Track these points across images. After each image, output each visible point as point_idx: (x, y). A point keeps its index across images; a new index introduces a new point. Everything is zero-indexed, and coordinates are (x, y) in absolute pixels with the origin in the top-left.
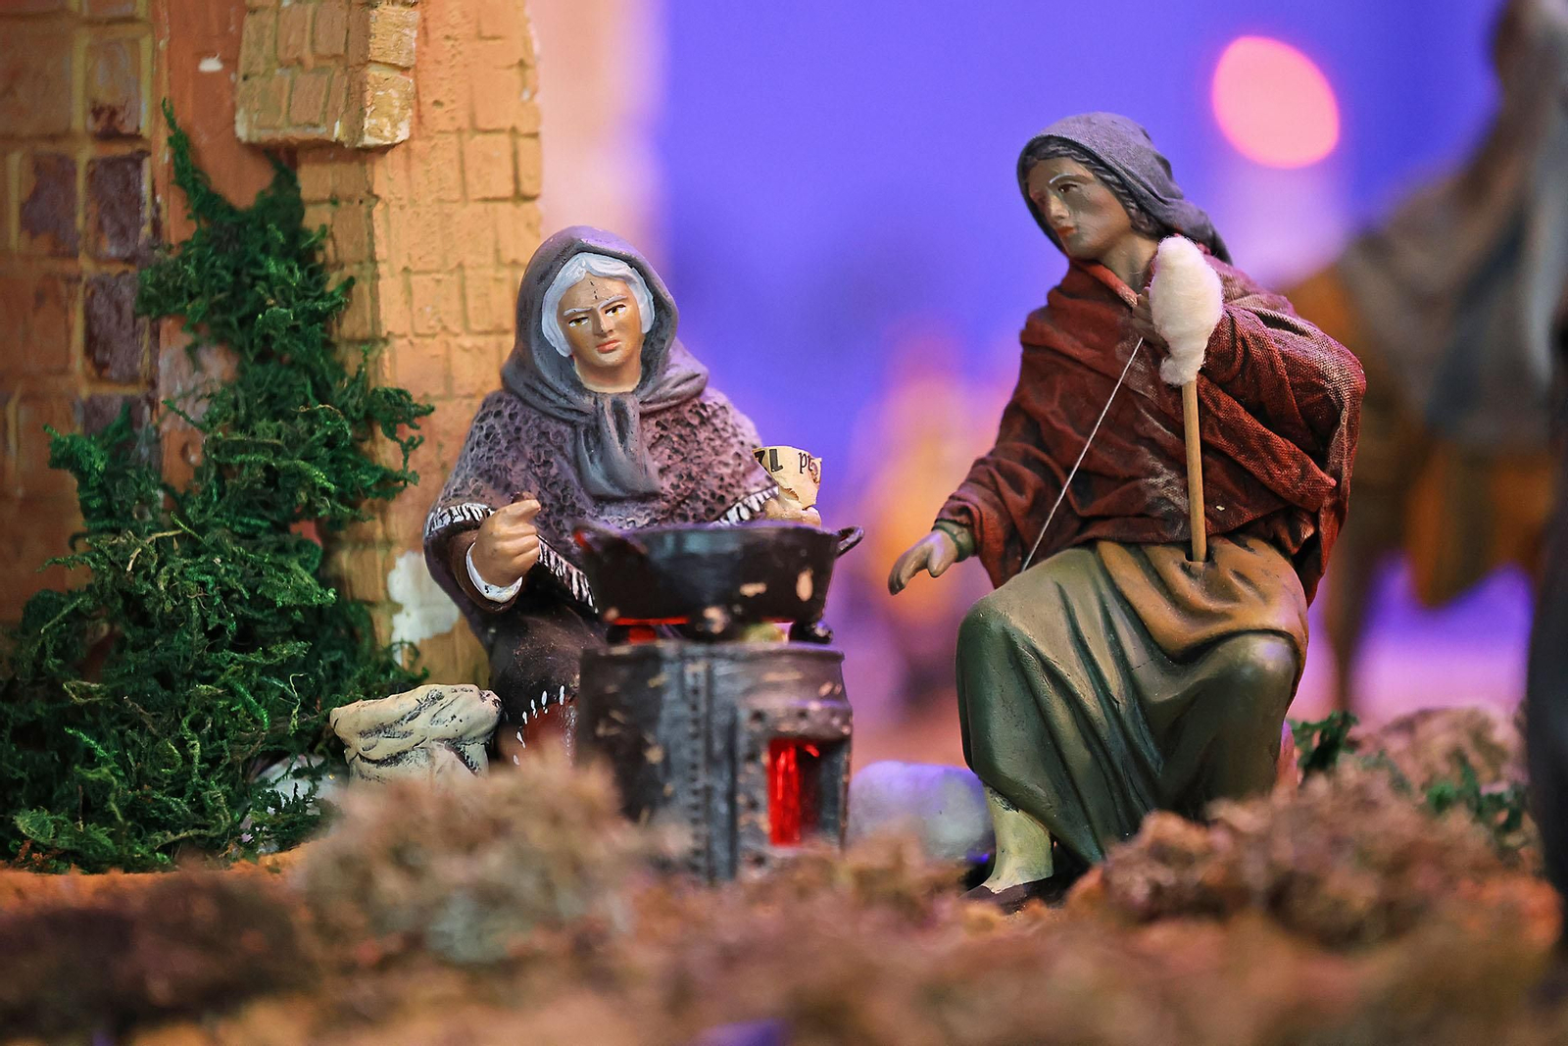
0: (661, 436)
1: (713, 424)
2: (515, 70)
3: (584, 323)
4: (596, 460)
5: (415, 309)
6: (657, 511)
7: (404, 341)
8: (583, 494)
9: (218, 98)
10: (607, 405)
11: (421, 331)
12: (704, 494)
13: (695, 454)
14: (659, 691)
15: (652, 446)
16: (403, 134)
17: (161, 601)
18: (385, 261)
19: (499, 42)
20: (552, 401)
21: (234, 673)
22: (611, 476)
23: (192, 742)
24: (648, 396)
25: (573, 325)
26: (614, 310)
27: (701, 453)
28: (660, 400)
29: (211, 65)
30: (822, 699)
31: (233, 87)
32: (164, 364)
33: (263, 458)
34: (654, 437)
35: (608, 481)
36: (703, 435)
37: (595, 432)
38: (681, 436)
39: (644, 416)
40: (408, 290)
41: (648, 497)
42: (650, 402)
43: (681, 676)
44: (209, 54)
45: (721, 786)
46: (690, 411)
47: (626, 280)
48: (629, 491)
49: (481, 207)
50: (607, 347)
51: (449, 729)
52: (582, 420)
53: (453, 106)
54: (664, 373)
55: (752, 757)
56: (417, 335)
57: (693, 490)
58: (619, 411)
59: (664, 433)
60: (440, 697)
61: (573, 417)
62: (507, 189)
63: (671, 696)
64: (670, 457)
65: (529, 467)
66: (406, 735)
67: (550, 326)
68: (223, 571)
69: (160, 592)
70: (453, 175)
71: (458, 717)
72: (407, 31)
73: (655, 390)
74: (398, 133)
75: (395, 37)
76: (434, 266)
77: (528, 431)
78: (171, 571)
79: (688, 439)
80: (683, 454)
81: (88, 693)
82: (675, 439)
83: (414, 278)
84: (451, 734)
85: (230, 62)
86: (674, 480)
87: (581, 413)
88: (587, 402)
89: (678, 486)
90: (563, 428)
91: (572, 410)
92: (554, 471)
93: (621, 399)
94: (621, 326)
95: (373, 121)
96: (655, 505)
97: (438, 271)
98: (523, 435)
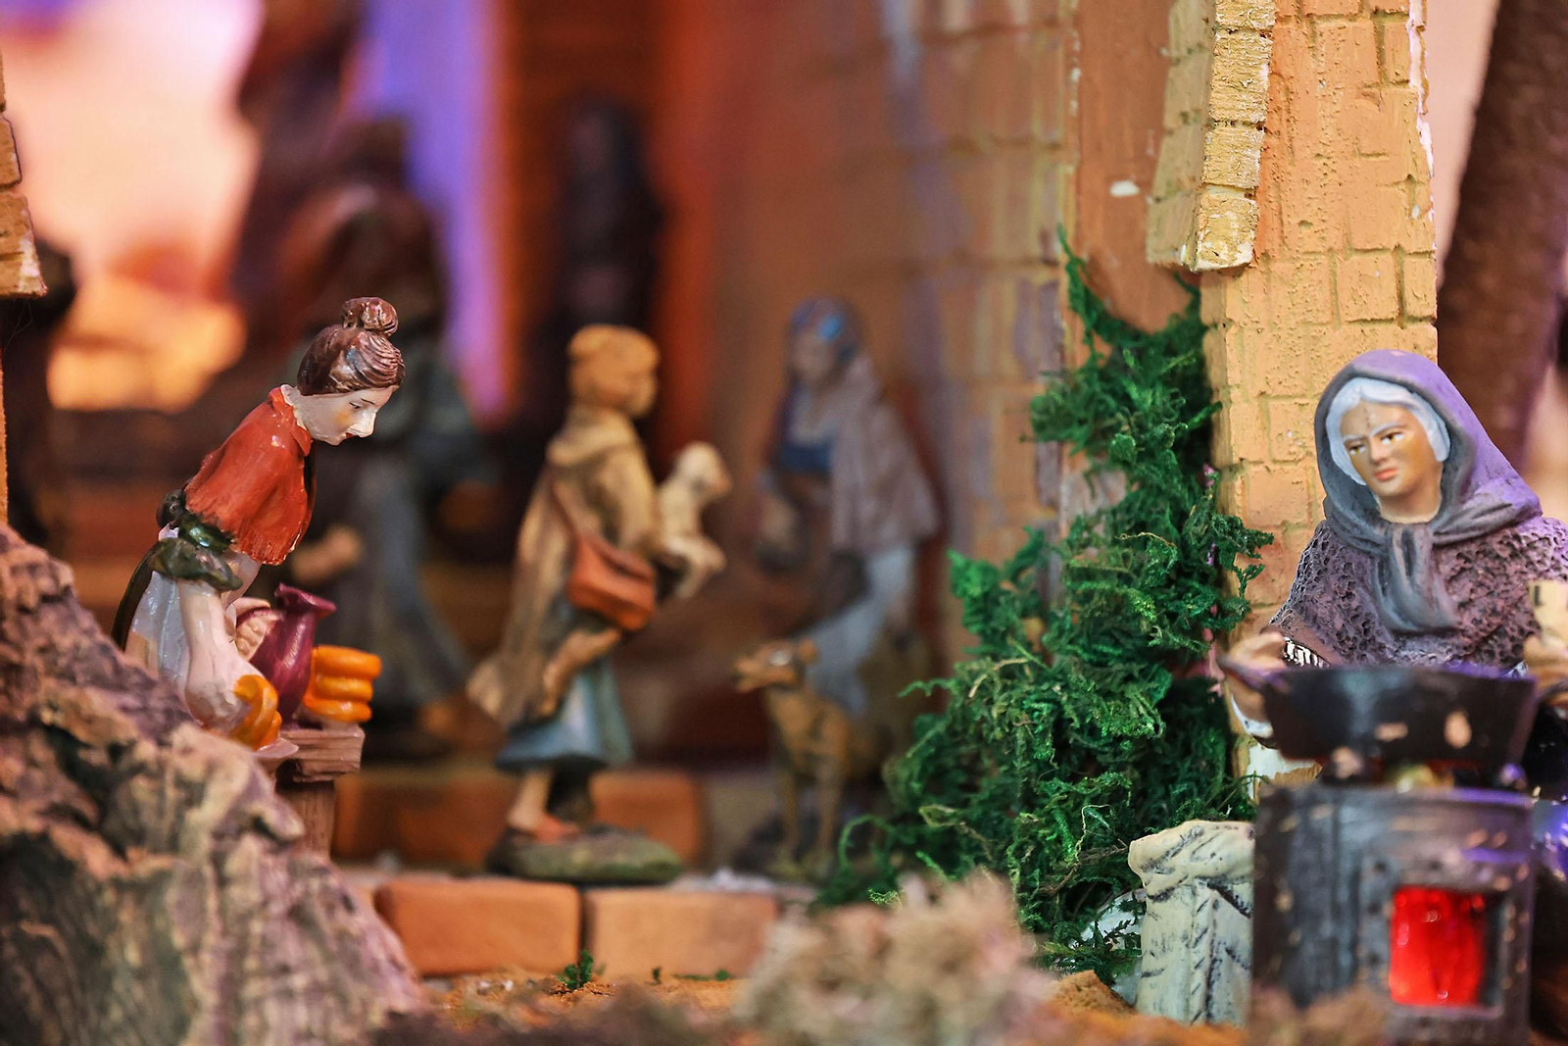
0: (1463, 569)
1: (1527, 557)
2: (1401, 186)
3: (1362, 450)
4: (1388, 591)
5: (1273, 436)
6: (1458, 647)
7: (1261, 468)
8: (1383, 627)
9: (1128, 220)
10: (1397, 536)
11: (1279, 457)
12: (1512, 630)
13: (1502, 587)
14: (1290, 834)
15: (1451, 580)
16: (1244, 256)
17: (992, 729)
18: (1238, 386)
19: (1382, 158)
20: (1349, 532)
21: (1060, 802)
22: (1401, 611)
23: (1013, 871)
24: (1444, 525)
25: (1353, 452)
26: (1390, 437)
27: (1509, 587)
28: (1458, 531)
29: (1124, 189)
30: (1465, 852)
31: (1145, 209)
33: (1104, 585)
34: (1453, 569)
35: (1400, 614)
36: (1513, 567)
37: (1385, 563)
38: (1487, 570)
39: (1437, 548)
40: (1265, 413)
41: (1445, 632)
42: (1447, 533)
43: (1306, 821)
44: (1122, 177)
45: (1345, 937)
46: (1501, 542)
47: (1405, 406)
48: (1420, 626)
49: (1358, 327)
50: (1386, 475)
51: (1209, 866)
52: (1375, 551)
53: (1323, 226)
54: (1463, 502)
55: (1375, 909)
56: (1275, 461)
57: (1500, 626)
58: (1408, 542)
59: (1468, 565)
60: (1201, 834)
61: (1368, 548)
62: (1392, 309)
63: (1298, 842)
64: (1472, 591)
65: (1334, 599)
66: (1171, 870)
67: (1340, 456)
68: (1065, 699)
69: (992, 717)
70: (1322, 295)
71: (1218, 855)
72: (1249, 152)
73: (1451, 520)
74: (1238, 255)
75: (1233, 159)
76: (1298, 391)
77: (1335, 562)
78: (1010, 697)
79: (1496, 572)
80: (1488, 588)
81: (943, 818)
82: (1480, 572)
83: (1272, 403)
84: (1210, 871)
85: (1145, 185)
86: (1477, 615)
87: (1375, 545)
88: (1377, 533)
89: (1481, 622)
90: (1363, 559)
91: (1362, 540)
92: (1355, 604)
93: (1411, 530)
94: (1397, 454)
95: (1208, 245)
96: (1455, 640)
97: (1303, 396)
98: (1330, 566)
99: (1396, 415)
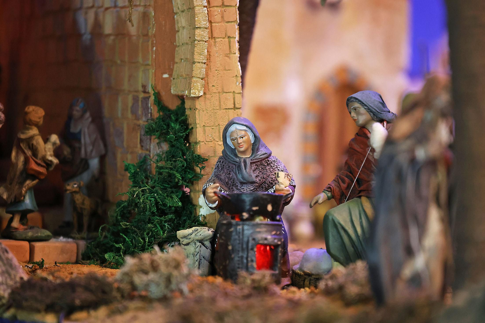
0: (257, 168)
1: (271, 165)
2: (235, 77)
3: (235, 141)
4: (240, 173)
5: (206, 135)
6: (255, 186)
7: (203, 143)
8: (238, 182)
9: (167, 83)
10: (242, 160)
11: (207, 141)
12: (268, 182)
13: (265, 172)
14: (232, 232)
15: (254, 171)
16: (201, 93)
17: (141, 204)
18: (198, 124)
19: (230, 71)
20: (230, 159)
21: (157, 222)
22: (243, 178)
23: (146, 238)
24: (253, 158)
25: (233, 141)
26: (242, 138)
27: (267, 172)
28: (256, 159)
29: (166, 76)
30: (272, 235)
31: (171, 81)
32: (152, 147)
33: (167, 171)
34: (255, 168)
35: (242, 178)
36: (267, 168)
37: (239, 167)
38: (262, 168)
39: (251, 163)
40: (204, 131)
41: (253, 183)
42: (253, 160)
43: (236, 229)
44: (165, 73)
45: (245, 256)
46: (265, 162)
47: (245, 131)
48: (247, 181)
49: (225, 110)
50: (241, 147)
51: (199, 237)
52: (237, 164)
53: (217, 87)
54: (257, 153)
55: (252, 249)
56: (207, 142)
57: (265, 181)
58: (245, 162)
59: (258, 167)
60: (197, 230)
61: (235, 163)
62: (232, 106)
63: (234, 234)
64: (259, 173)
65: (226, 175)
66: (190, 239)
67: (229, 141)
68: (157, 197)
69: (140, 202)
70: (217, 103)
71: (202, 235)
72: (203, 69)
73: (254, 157)
74: (200, 93)
75: (199, 71)
76: (212, 125)
77: (226, 166)
78: (144, 197)
79: (264, 169)
80: (262, 172)
81: (126, 225)
82: (260, 169)
83: (206, 128)
84: (200, 239)
85: (171, 75)
86: (260, 179)
87: (237, 162)
88: (238, 160)
89: (261, 180)
90: (233, 165)
91: (233, 161)
92: (231, 176)
93: (246, 159)
94: (244, 142)
95: (193, 91)
96: (255, 184)
97: (213, 126)
98: (224, 167)
99: (243, 133)
